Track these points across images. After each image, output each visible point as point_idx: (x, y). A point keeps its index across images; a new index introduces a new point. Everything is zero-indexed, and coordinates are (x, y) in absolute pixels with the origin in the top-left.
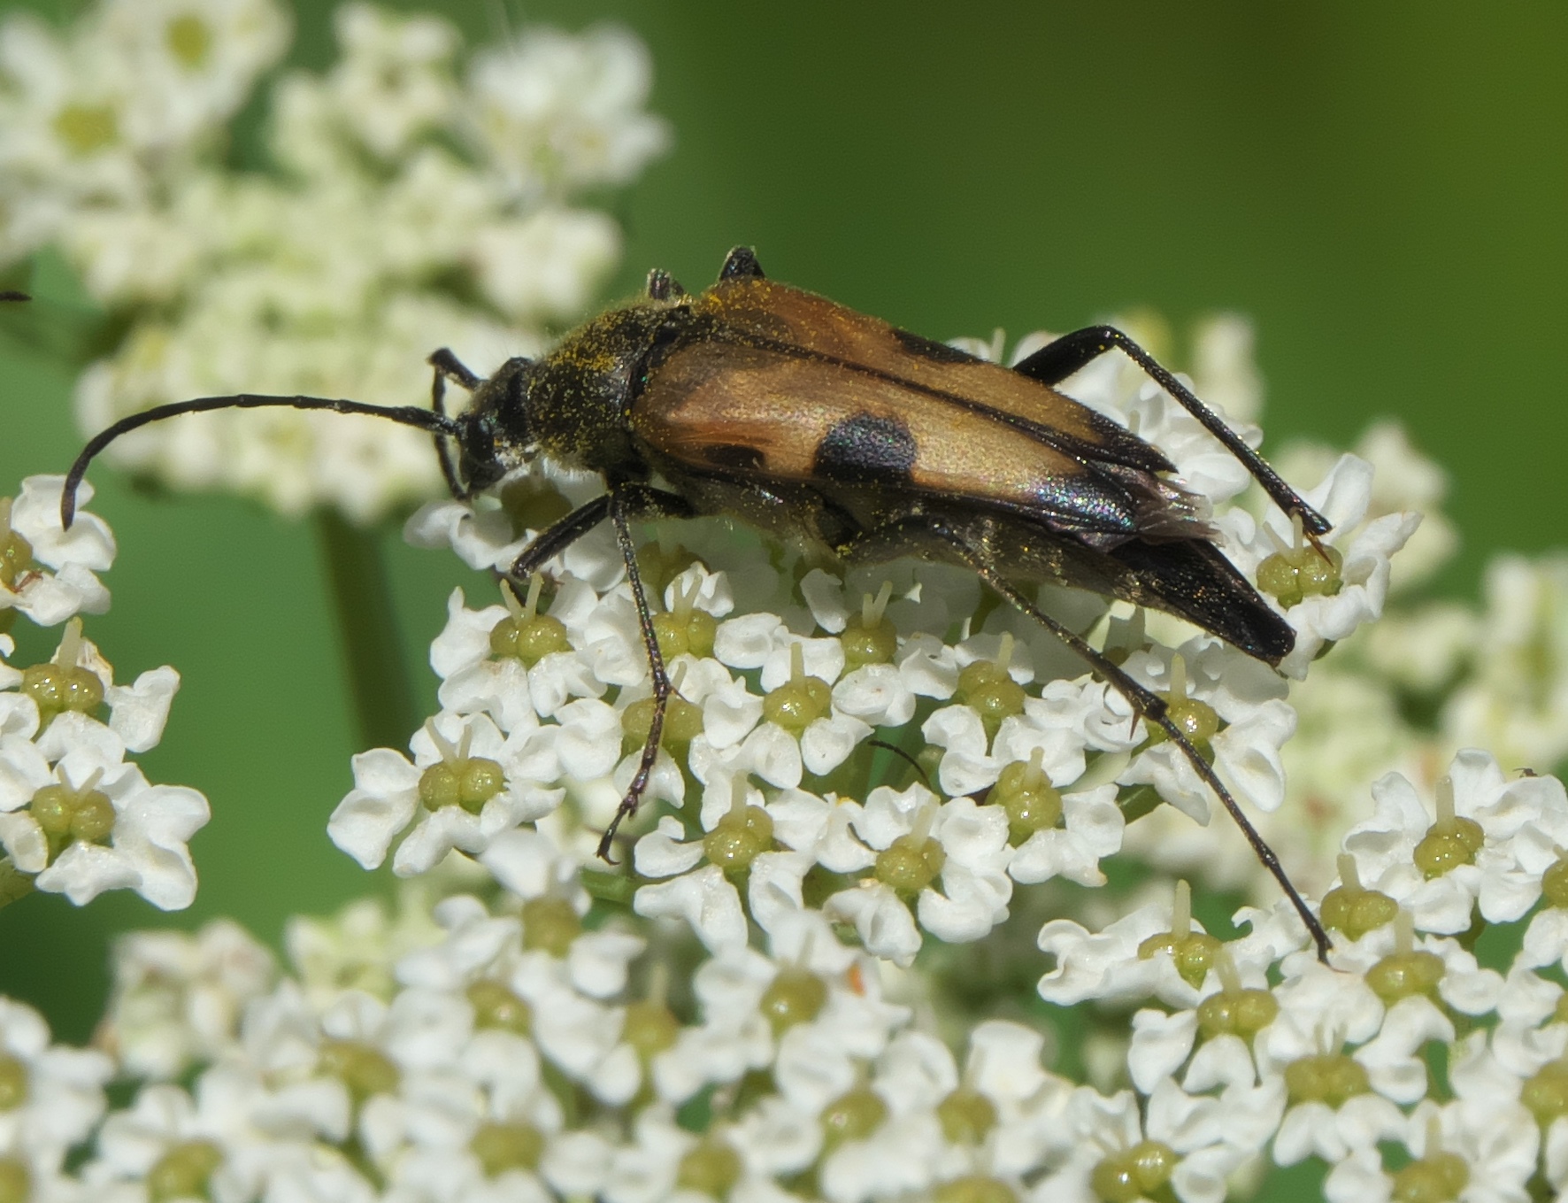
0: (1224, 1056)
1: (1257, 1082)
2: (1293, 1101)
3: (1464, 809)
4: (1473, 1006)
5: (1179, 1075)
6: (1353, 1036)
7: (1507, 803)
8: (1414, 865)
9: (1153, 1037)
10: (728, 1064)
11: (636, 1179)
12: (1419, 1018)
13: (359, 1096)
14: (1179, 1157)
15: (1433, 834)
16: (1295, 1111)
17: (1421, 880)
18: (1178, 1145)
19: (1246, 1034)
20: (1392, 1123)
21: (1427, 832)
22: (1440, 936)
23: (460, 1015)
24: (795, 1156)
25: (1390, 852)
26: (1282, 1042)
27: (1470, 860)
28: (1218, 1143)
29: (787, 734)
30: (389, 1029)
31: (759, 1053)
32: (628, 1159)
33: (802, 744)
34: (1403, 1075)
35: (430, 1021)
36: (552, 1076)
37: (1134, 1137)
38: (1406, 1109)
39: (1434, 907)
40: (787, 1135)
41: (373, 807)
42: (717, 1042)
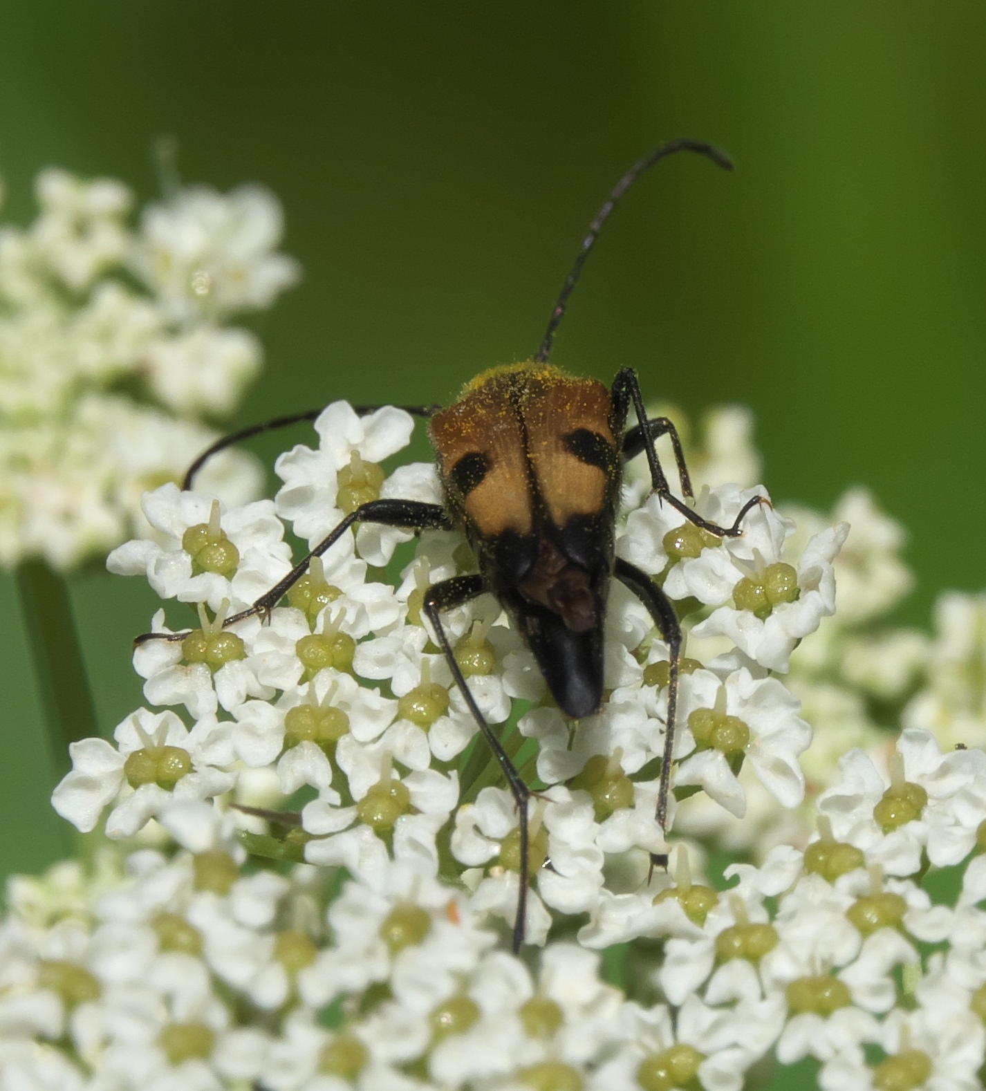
0: (736, 976)
1: (763, 997)
2: (793, 1012)
3: (911, 776)
4: (930, 935)
5: (702, 990)
6: (839, 961)
7: (944, 771)
8: (874, 821)
9: (681, 961)
10: (356, 977)
11: (287, 1066)
12: (889, 946)
13: (70, 1003)
14: (702, 1057)
15: (888, 797)
16: (795, 1021)
17: (880, 833)
18: (703, 1047)
19: (754, 958)
20: (870, 1030)
21: (883, 796)
22: (900, 879)
23: (147, 941)
24: (410, 1048)
25: (854, 811)
26: (782, 966)
27: (917, 816)
28: (735, 1045)
29: (418, 729)
30: (93, 952)
31: (379, 969)
32: (280, 1050)
33: (429, 737)
34: (877, 991)
35: (124, 946)
36: (220, 988)
37: (668, 1041)
38: (881, 1017)
39: (893, 854)
40: (404, 1032)
41: (87, 784)
42: (348, 960)
